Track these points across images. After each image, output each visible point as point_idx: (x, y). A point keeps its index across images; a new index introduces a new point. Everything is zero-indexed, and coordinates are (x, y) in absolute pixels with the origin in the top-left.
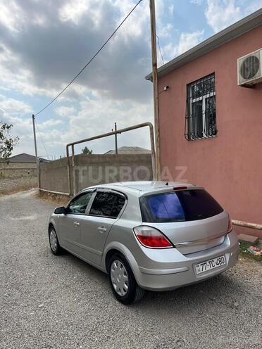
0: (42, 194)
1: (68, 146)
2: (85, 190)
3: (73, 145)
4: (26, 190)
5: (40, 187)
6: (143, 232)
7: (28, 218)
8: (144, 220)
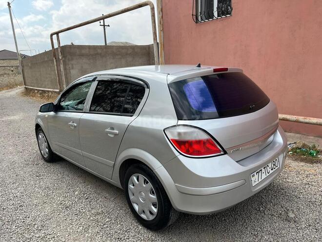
0: (28, 92)
1: (52, 35)
2: (82, 79)
3: (57, 33)
4: (11, 88)
5: (25, 84)
6: (179, 134)
7: (12, 118)
8: (180, 117)
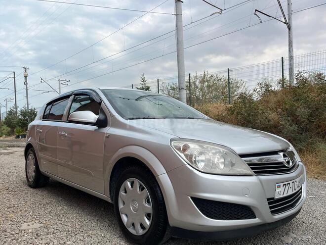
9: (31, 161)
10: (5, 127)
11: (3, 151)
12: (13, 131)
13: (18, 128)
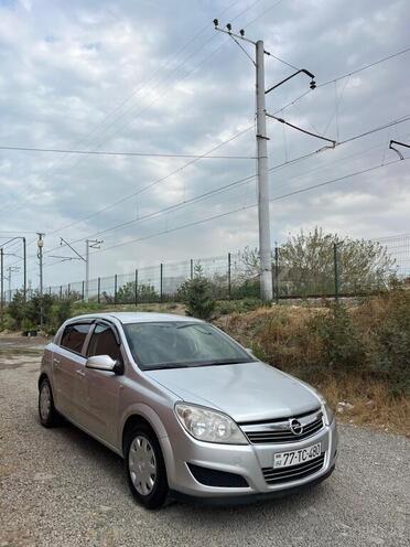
9: (46, 395)
10: (8, 317)
11: (8, 362)
12: (19, 324)
13: (27, 320)
